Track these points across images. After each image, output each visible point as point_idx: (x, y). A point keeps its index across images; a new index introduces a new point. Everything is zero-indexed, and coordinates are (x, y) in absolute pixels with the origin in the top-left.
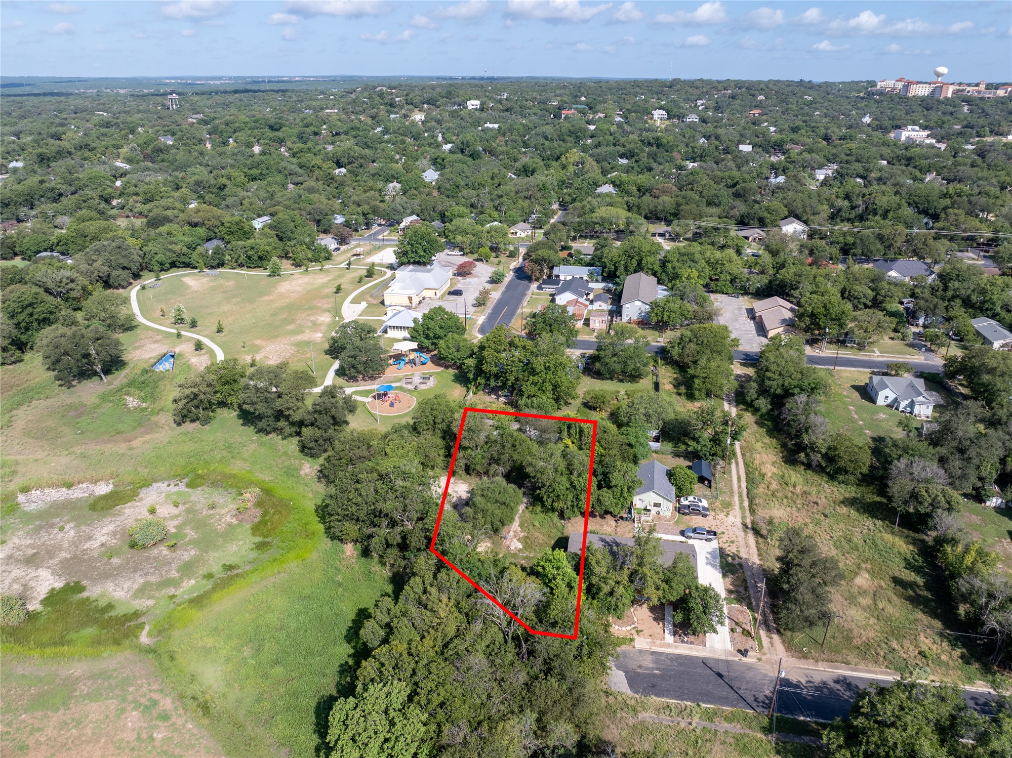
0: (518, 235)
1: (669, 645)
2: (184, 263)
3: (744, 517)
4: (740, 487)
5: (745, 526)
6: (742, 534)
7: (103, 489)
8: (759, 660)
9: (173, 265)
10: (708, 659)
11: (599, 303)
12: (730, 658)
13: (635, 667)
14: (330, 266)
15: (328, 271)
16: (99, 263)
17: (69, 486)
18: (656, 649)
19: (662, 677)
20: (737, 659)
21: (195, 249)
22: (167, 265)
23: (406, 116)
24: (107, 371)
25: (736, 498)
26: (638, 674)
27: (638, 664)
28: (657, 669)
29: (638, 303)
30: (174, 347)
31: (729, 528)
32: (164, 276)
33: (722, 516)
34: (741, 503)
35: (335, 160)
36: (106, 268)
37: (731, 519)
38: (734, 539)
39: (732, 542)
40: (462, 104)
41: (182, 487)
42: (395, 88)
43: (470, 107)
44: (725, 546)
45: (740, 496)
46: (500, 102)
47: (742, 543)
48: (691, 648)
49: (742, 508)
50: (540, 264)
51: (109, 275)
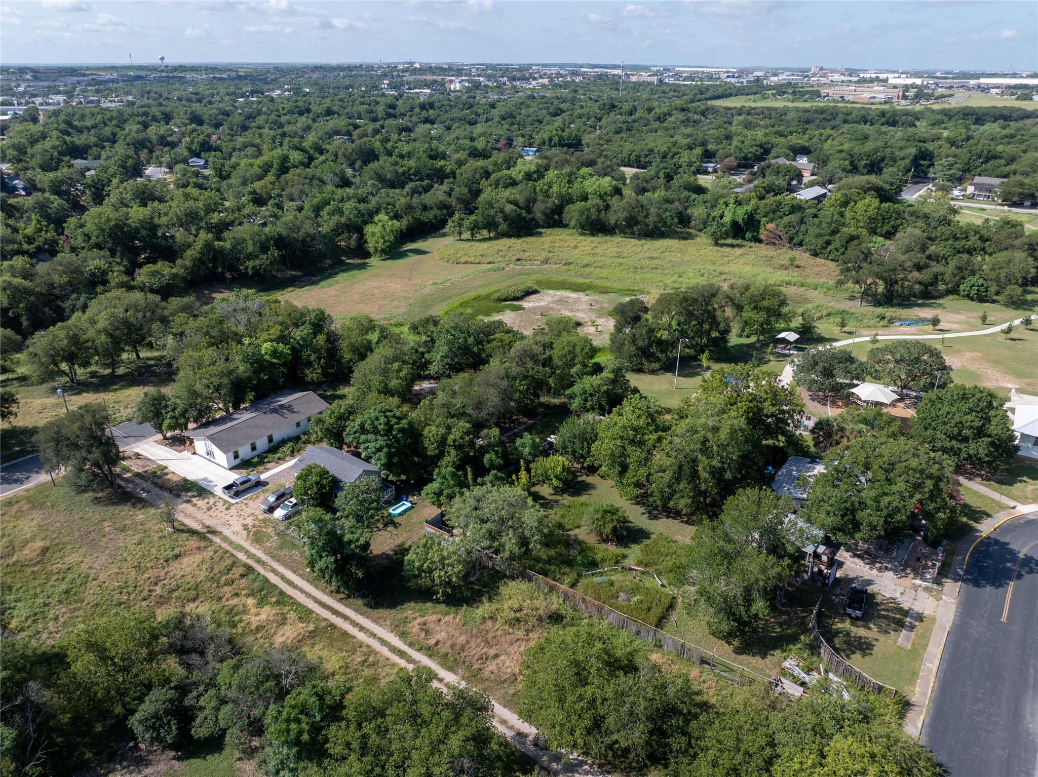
3: (225, 539)
4: (274, 571)
5: (214, 532)
6: (208, 523)
25: (260, 554)
31: (227, 518)
33: (249, 521)
34: (247, 552)
37: (237, 526)
38: (211, 513)
39: (209, 509)
44: (212, 501)
45: (259, 561)
47: (199, 515)
49: (239, 548)
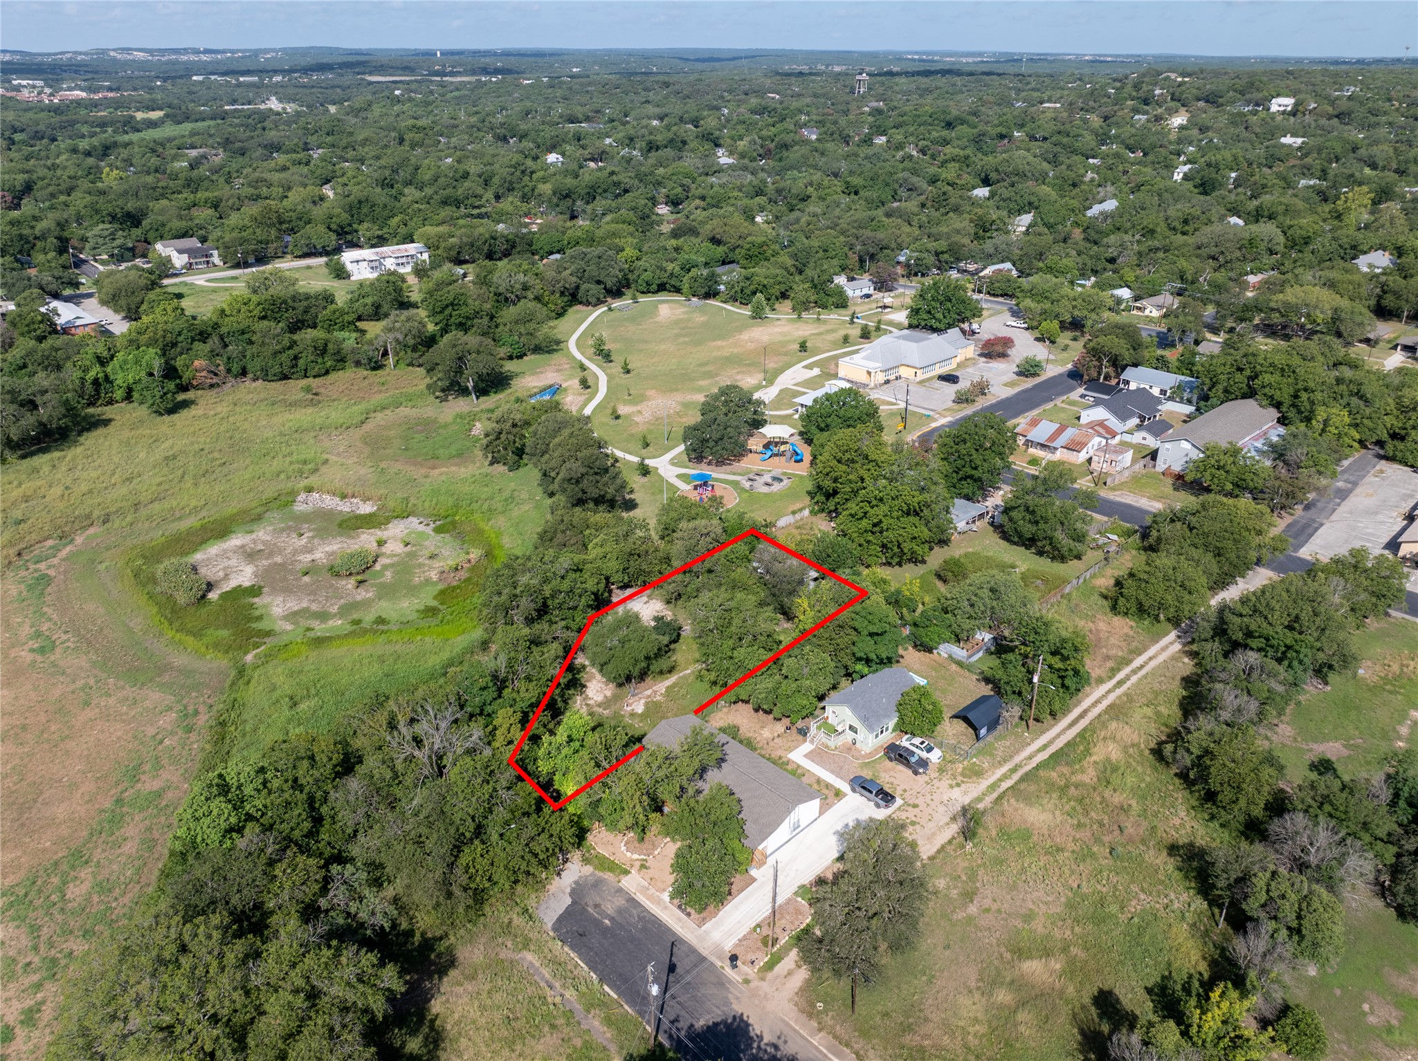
0: (1147, 312)
1: (659, 902)
2: (674, 287)
3: (978, 800)
4: (1031, 758)
5: (965, 811)
6: (946, 820)
7: (366, 508)
8: (747, 981)
9: (662, 288)
10: (683, 942)
11: (1144, 434)
12: (713, 959)
13: (590, 903)
14: (836, 316)
15: (825, 321)
16: (568, 272)
17: (344, 497)
18: (641, 898)
19: (605, 931)
20: (719, 964)
21: (689, 270)
22: (654, 287)
23: (1158, 119)
24: (482, 392)
25: (1004, 771)
26: (584, 910)
27: (598, 900)
28: (612, 919)
29: (1186, 445)
30: (566, 381)
31: (934, 803)
32: (643, 299)
33: (943, 784)
34: (1002, 780)
35: (983, 175)
36: (574, 279)
37: (956, 793)
38: (923, 821)
39: (913, 824)
40: (1264, 102)
41: (429, 530)
42: (1189, 75)
43: (1274, 108)
45: (1015, 770)
46: (1332, 102)
47: (928, 831)
48: (680, 920)
49: (994, 786)
50: (1100, 360)
51: (578, 287)
